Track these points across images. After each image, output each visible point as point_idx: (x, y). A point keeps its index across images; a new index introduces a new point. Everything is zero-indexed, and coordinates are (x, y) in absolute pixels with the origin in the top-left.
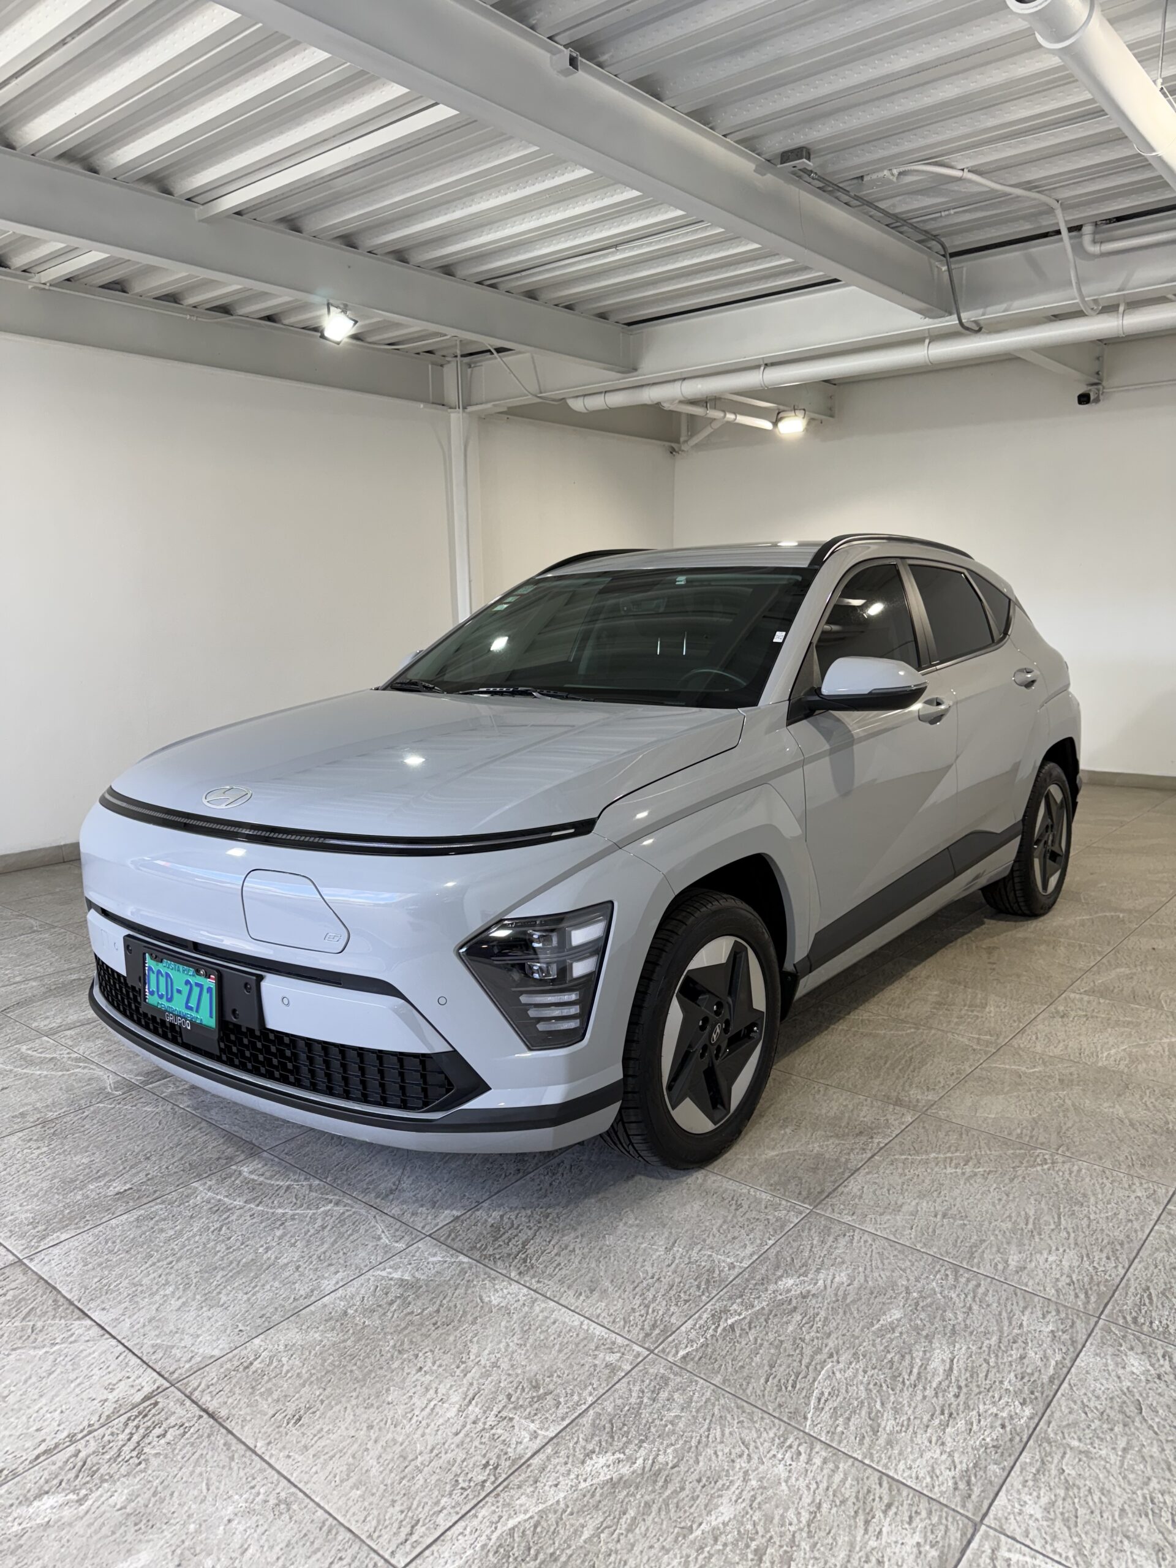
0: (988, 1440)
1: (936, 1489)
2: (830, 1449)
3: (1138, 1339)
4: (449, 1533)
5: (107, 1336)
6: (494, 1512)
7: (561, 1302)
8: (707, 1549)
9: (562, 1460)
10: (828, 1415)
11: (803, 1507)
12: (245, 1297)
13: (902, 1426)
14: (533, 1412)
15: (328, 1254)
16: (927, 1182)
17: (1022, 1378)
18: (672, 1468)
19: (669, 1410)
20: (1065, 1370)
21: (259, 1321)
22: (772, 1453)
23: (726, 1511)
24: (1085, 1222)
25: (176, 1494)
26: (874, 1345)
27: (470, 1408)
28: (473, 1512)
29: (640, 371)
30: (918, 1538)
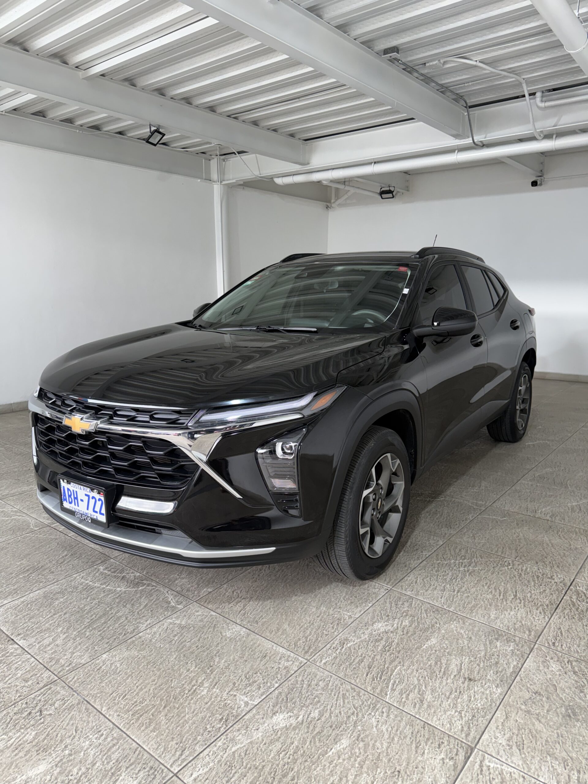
0: (479, 705)
1: (452, 731)
2: (399, 710)
3: (555, 654)
4: (201, 755)
5: (26, 653)
6: (225, 744)
7: (263, 635)
8: (335, 762)
9: (261, 716)
10: (398, 693)
11: (384, 740)
12: (99, 633)
13: (436, 698)
14: (246, 692)
15: (143, 611)
16: (450, 574)
17: (497, 674)
18: (317, 720)
19: (317, 690)
20: (518, 669)
21: (106, 646)
22: (369, 712)
23: (345, 742)
24: (529, 595)
25: (59, 735)
26: (422, 657)
27: (214, 690)
28: (214, 743)
29: (310, 164)
30: (442, 756)
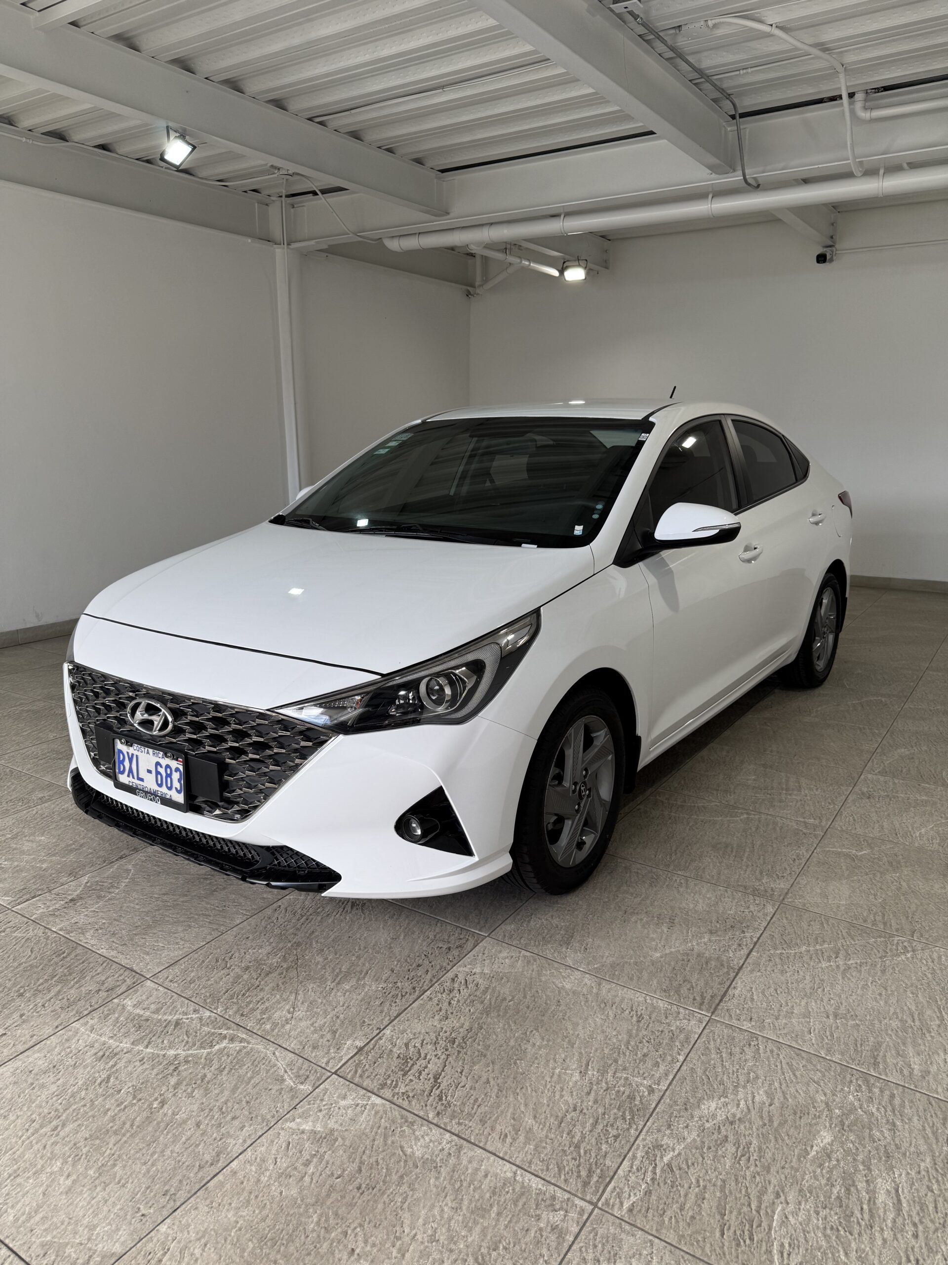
7: (488, 1147)
12: (144, 1168)
16: (808, 977)
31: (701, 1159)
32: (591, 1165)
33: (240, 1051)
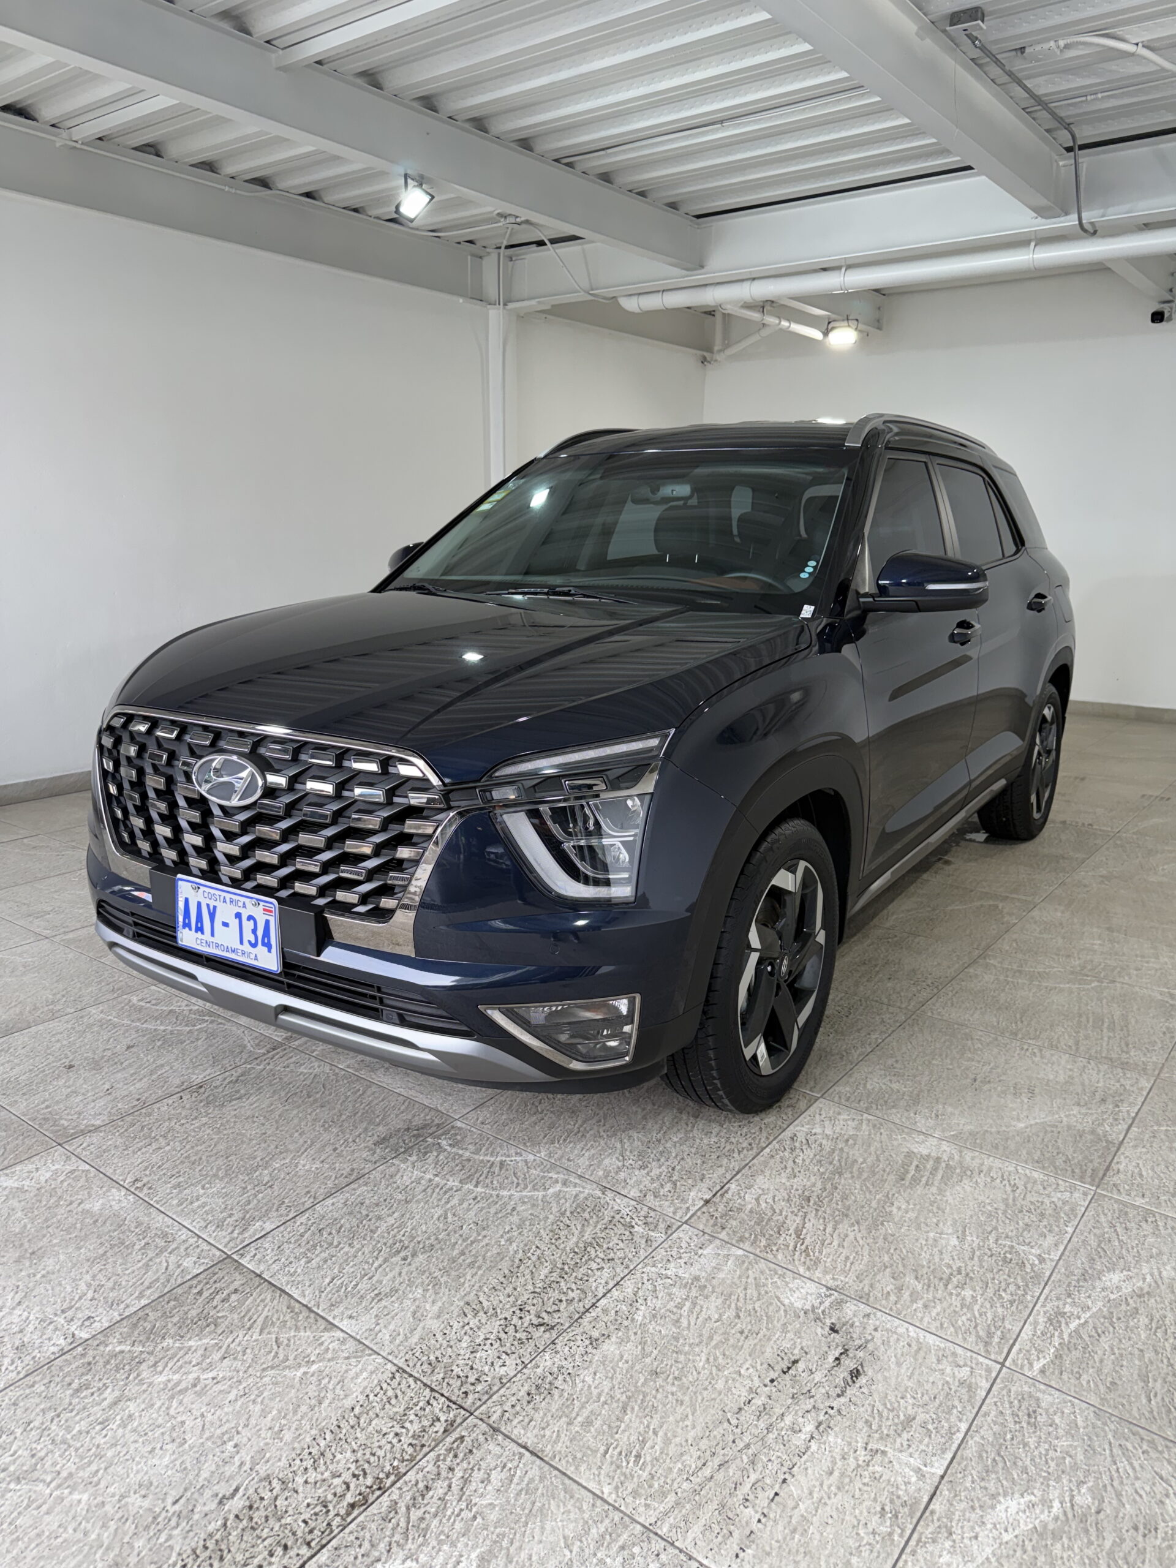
5: (368, 1352)
9: (967, 1505)
14: (905, 1444)
19: (1057, 1437)
29: (706, 269)
31: (1111, 1329)
32: (989, 1326)
33: (577, 1195)
